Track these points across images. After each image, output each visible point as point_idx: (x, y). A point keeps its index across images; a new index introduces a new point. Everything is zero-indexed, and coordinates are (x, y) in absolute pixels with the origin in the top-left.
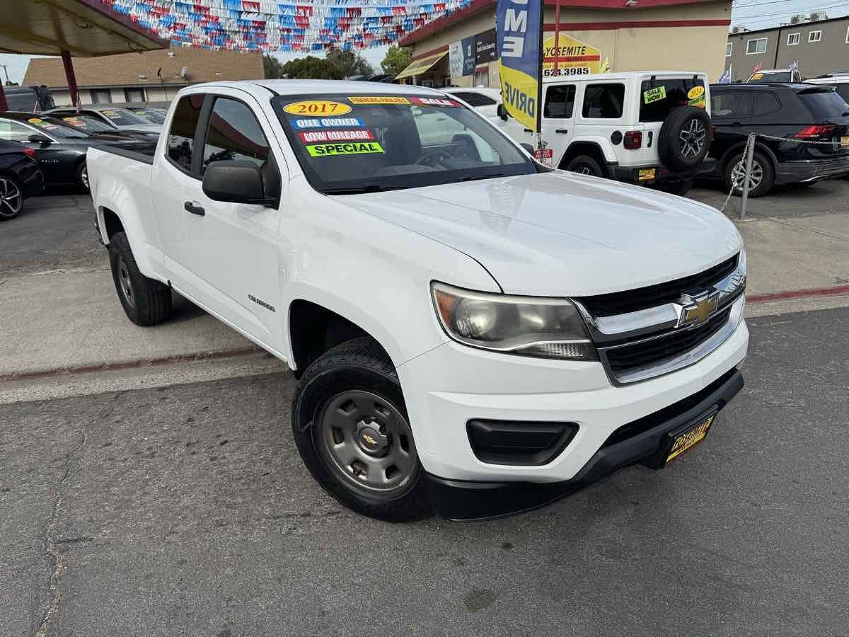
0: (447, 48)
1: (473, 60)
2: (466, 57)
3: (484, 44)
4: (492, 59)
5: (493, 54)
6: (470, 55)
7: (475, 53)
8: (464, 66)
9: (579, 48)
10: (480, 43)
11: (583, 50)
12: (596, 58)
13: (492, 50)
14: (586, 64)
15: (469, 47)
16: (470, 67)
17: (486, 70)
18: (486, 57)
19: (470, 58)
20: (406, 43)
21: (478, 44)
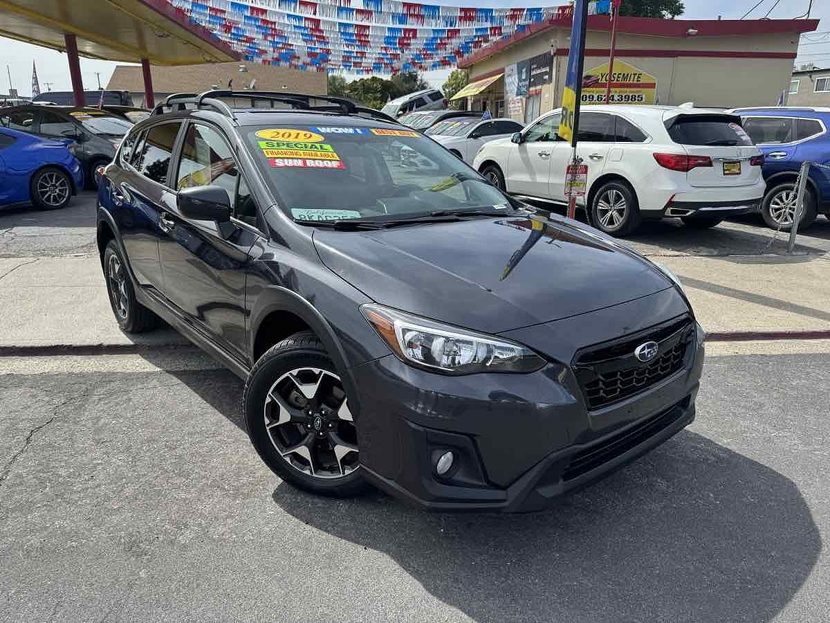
0: (502, 71)
1: (527, 83)
2: (520, 80)
3: (538, 68)
4: (544, 82)
5: (546, 77)
6: (524, 77)
7: (529, 76)
8: (518, 88)
9: (635, 74)
10: (535, 66)
11: (639, 77)
12: (652, 86)
13: (546, 73)
14: (641, 91)
15: (524, 70)
16: (524, 89)
17: (538, 93)
18: (539, 80)
19: (524, 80)
20: (463, 65)
21: (532, 67)
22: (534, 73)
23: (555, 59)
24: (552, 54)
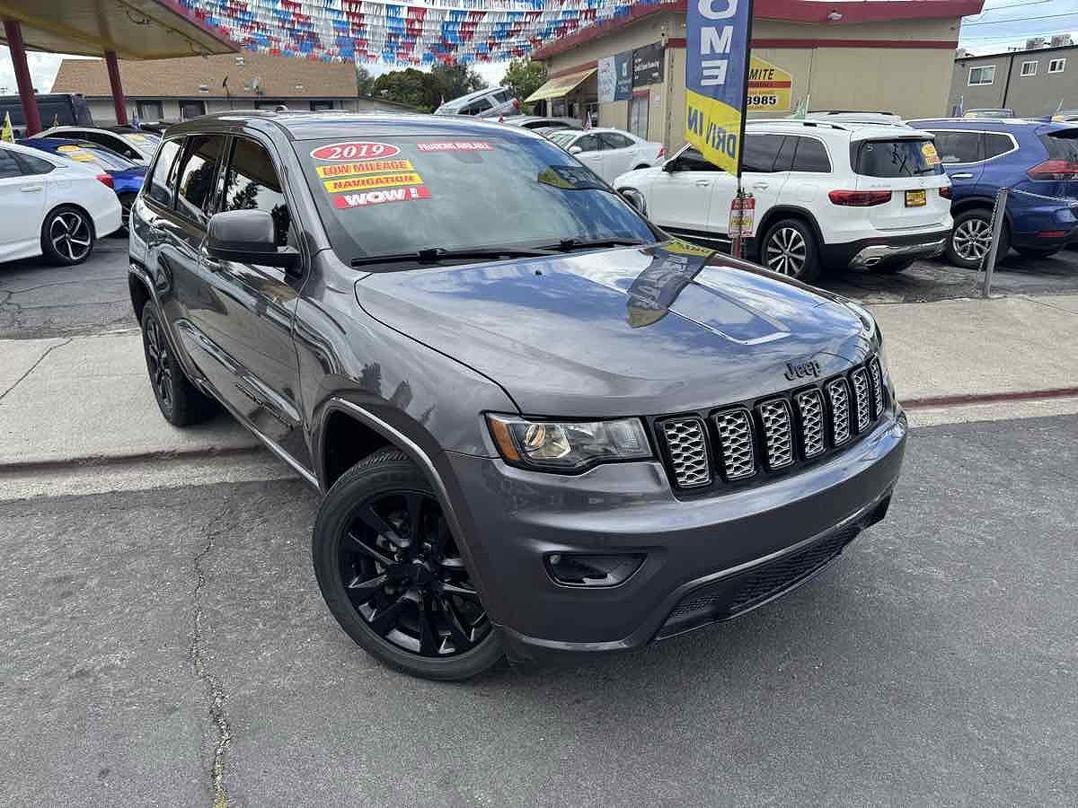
0: (595, 65)
1: (630, 81)
2: (620, 77)
3: (645, 62)
4: (654, 81)
5: (656, 74)
6: (625, 74)
7: (632, 73)
8: (617, 89)
9: (766, 70)
10: (640, 60)
11: (770, 74)
12: (787, 84)
13: (655, 69)
14: (773, 91)
15: (625, 65)
16: (625, 90)
17: (646, 95)
18: (646, 78)
19: (626, 78)
20: (540, 55)
21: (636, 61)
22: (638, 69)
23: (667, 51)
24: (663, 45)
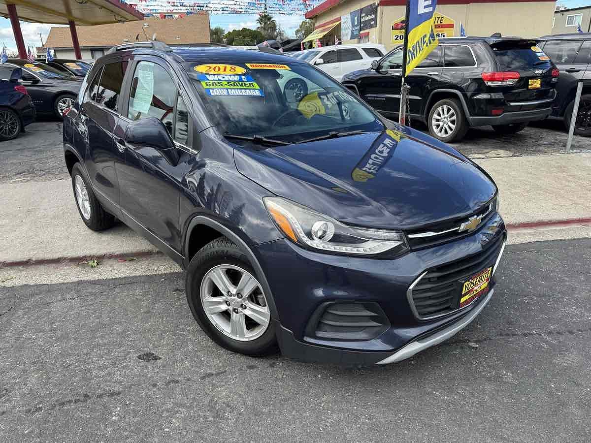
0: (339, 19)
1: (358, 27)
2: (353, 26)
3: (367, 15)
4: (371, 26)
5: (373, 23)
6: (356, 24)
7: (360, 22)
8: (352, 32)
9: (439, 18)
11: (441, 20)
12: (451, 26)
13: (372, 20)
14: (443, 31)
15: (356, 18)
16: (356, 33)
17: (368, 34)
18: (368, 25)
19: (356, 26)
20: (310, 16)
21: (362, 15)
22: (363, 20)
23: (379, 9)
24: (376, 4)
